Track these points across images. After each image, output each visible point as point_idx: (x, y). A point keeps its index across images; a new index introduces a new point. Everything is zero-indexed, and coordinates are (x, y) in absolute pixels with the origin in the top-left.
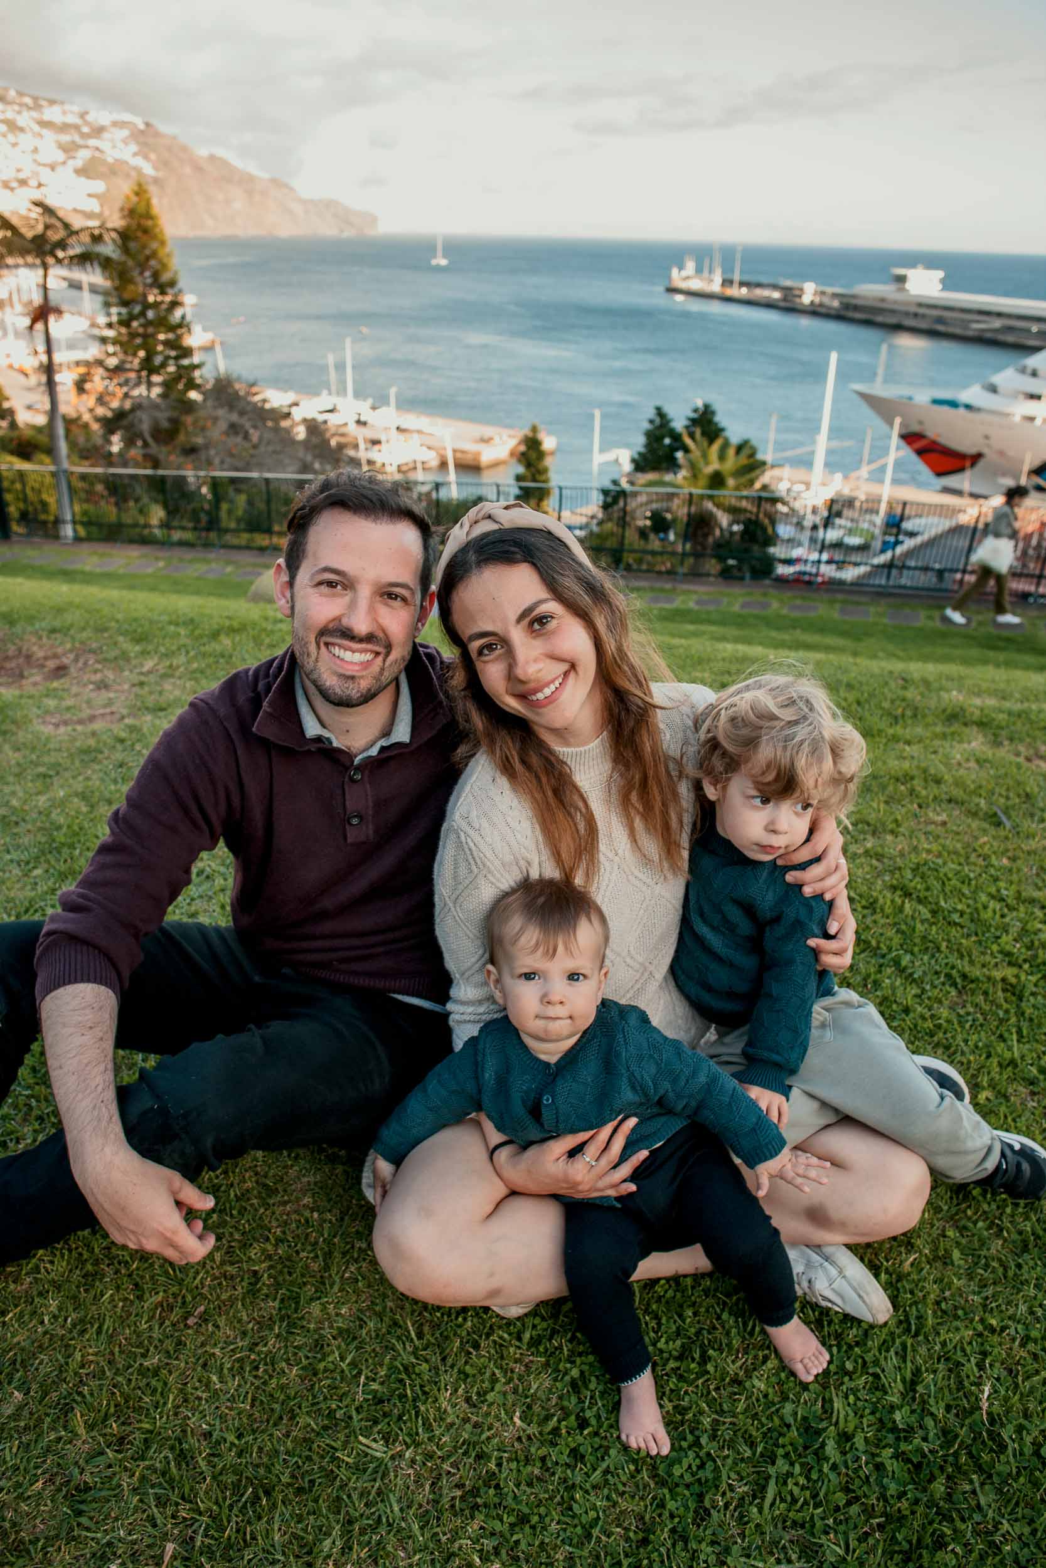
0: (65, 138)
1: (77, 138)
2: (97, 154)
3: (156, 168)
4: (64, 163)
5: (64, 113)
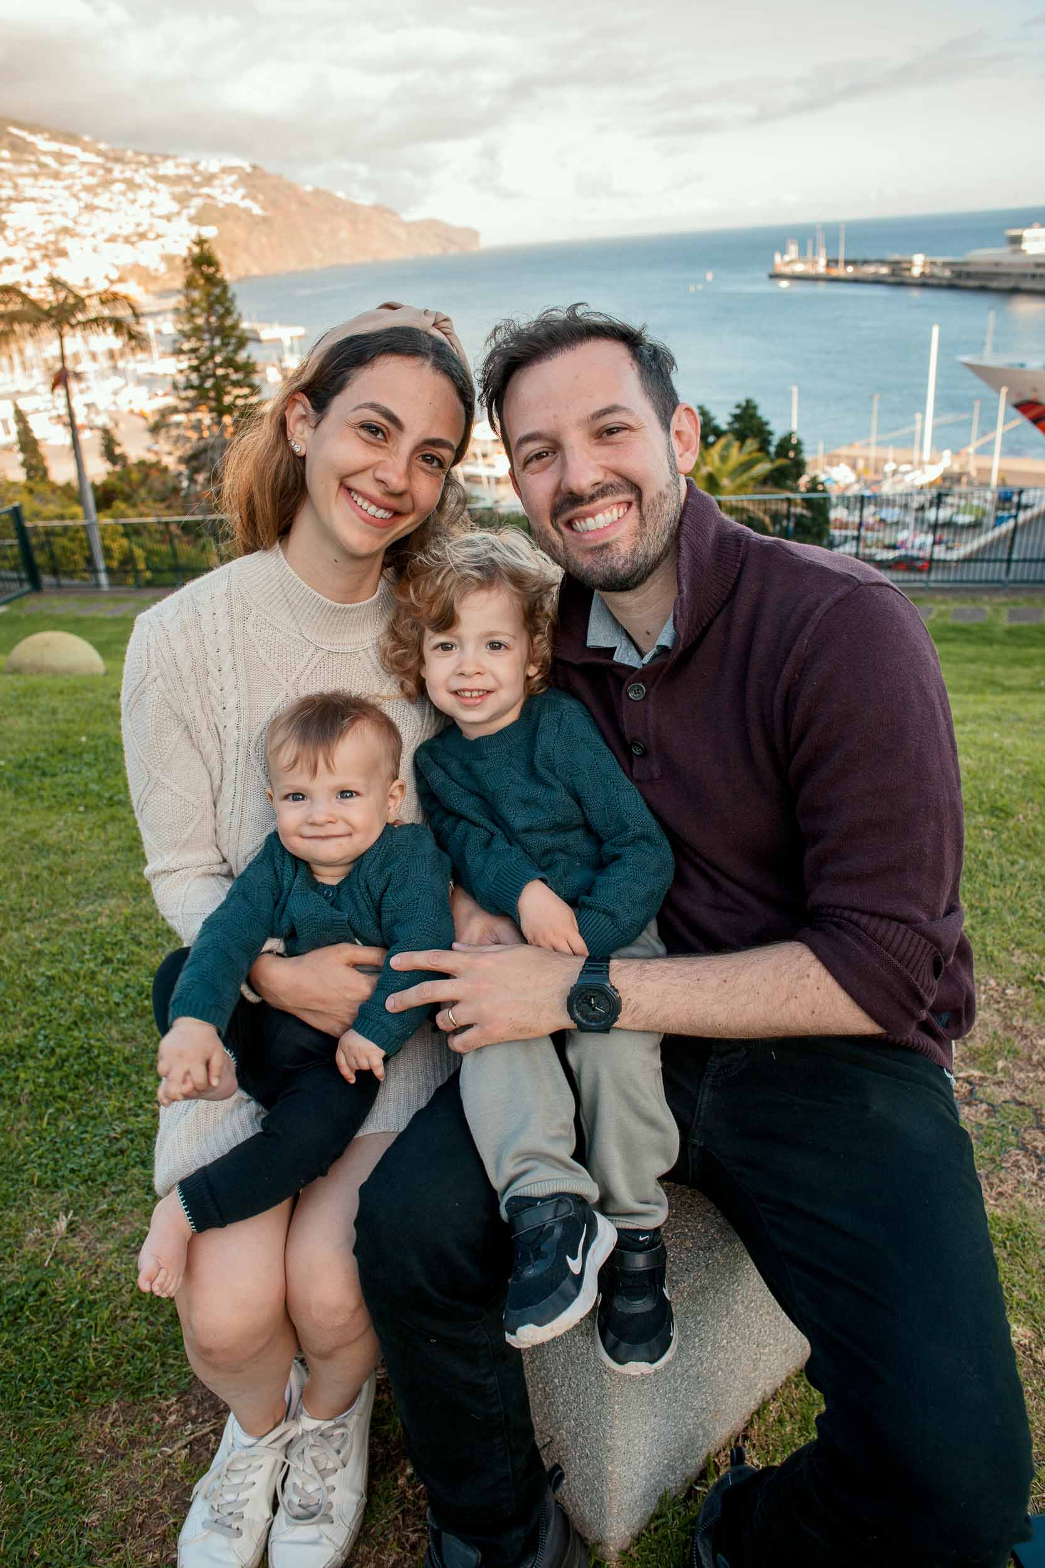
0: (179, 189)
1: (190, 188)
2: (209, 201)
3: (263, 208)
4: (179, 213)
5: (177, 166)
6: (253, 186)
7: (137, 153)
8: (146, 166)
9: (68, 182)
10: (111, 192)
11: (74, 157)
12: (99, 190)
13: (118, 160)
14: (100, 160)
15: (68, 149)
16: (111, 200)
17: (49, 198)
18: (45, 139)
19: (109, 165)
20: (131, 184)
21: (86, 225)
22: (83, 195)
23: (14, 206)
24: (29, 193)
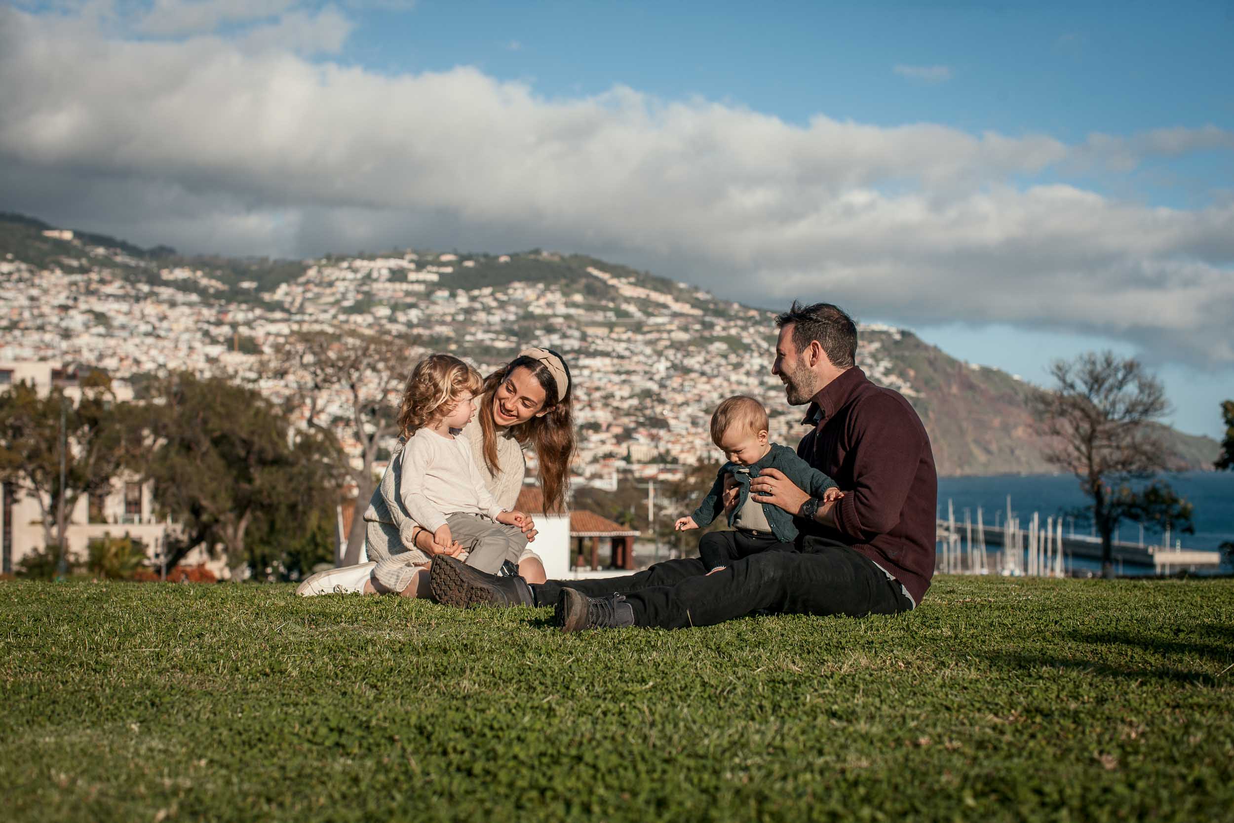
3: (916, 388)
6: (902, 359)
7: (745, 307)
8: (756, 323)
9: (649, 337)
10: (708, 352)
11: (665, 306)
12: (691, 348)
13: (719, 313)
14: (697, 312)
15: (656, 296)
16: (707, 362)
17: (627, 353)
18: (630, 284)
19: (708, 319)
20: (736, 345)
21: (674, 390)
22: (671, 353)
23: (585, 361)
24: (601, 345)
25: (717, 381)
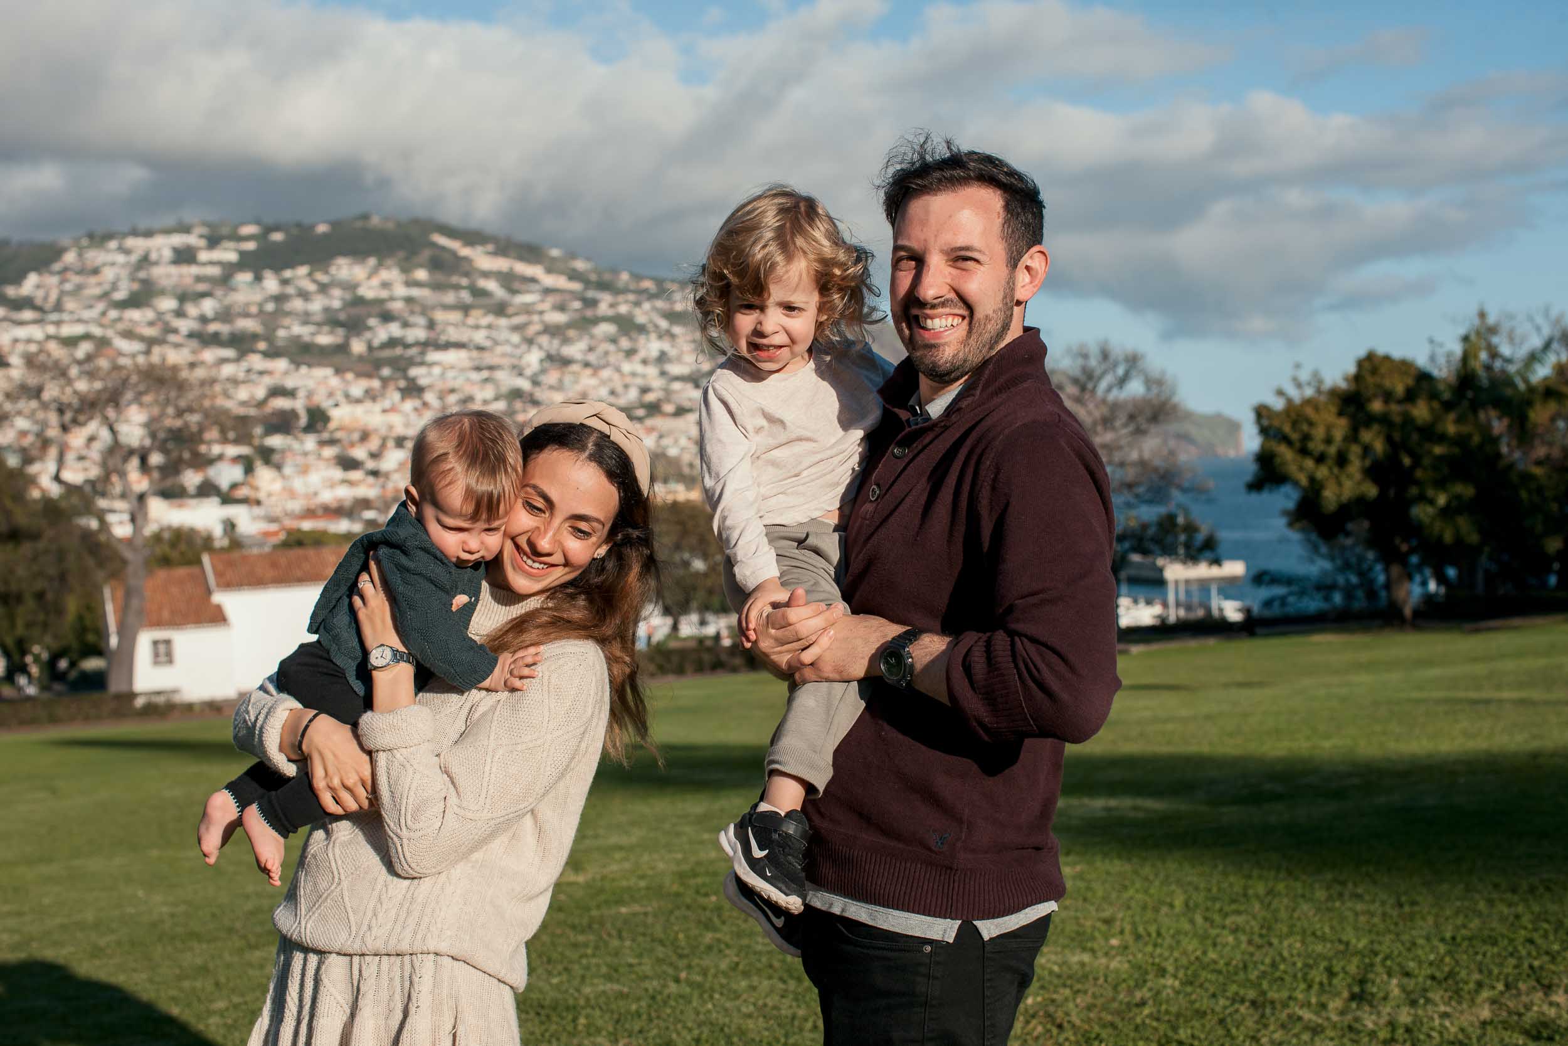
7: (637, 277)
8: (652, 297)
9: (517, 320)
10: (592, 337)
11: (533, 280)
12: (571, 333)
13: (603, 286)
14: (576, 286)
15: (523, 268)
16: (591, 349)
17: (488, 343)
18: (488, 254)
19: (591, 294)
20: (627, 326)
21: (551, 388)
22: (544, 340)
23: (433, 356)
24: (453, 334)
25: (605, 373)
